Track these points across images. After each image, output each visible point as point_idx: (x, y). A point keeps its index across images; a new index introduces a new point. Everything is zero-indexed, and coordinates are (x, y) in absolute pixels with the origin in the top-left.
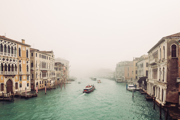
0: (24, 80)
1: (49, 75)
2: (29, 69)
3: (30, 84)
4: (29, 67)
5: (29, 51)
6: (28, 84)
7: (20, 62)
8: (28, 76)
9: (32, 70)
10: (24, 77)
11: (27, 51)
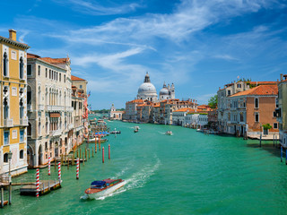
0: (15, 141)
1: (63, 123)
2: (25, 110)
3: (25, 152)
4: (25, 105)
5: (25, 59)
6: (21, 152)
7: (5, 91)
8: (22, 129)
9: (29, 113)
10: (14, 134)
11: (21, 60)
